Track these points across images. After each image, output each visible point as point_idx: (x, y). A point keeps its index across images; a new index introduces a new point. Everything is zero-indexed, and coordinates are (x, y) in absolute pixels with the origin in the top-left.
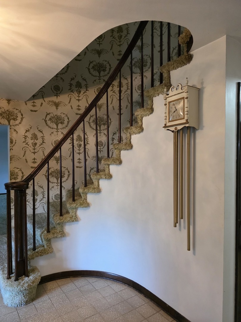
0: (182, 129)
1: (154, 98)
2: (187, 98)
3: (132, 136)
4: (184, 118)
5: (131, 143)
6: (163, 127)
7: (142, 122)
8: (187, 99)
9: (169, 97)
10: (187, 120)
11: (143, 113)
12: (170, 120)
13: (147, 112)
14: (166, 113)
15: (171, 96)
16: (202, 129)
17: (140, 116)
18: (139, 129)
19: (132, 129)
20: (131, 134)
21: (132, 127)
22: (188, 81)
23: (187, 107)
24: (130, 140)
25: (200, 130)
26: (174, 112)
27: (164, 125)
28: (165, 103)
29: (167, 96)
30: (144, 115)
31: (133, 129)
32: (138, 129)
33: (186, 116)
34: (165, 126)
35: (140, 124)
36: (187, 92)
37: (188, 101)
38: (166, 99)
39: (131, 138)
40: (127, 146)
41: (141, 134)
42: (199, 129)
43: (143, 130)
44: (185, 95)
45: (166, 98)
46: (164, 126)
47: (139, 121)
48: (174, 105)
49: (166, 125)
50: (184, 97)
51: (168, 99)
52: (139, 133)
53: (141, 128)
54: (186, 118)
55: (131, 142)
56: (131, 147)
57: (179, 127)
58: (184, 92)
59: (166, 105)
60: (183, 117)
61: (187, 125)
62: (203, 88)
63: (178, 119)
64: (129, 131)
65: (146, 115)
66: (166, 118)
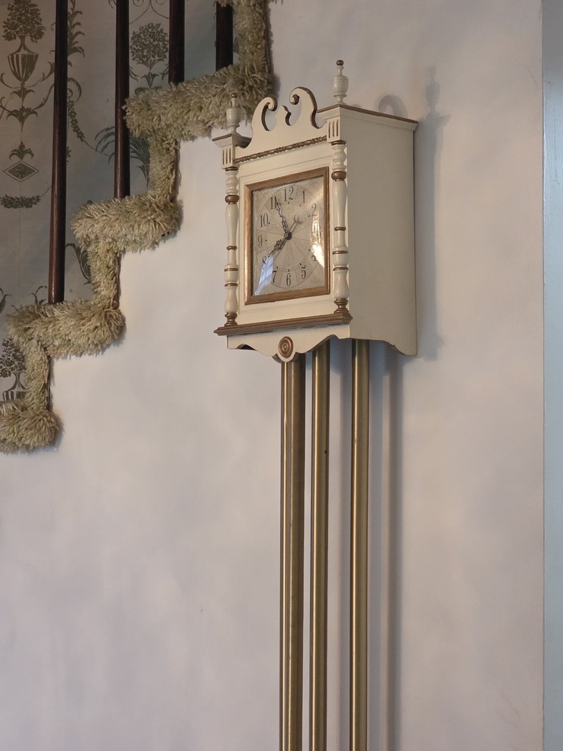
0: (324, 349)
1: (185, 147)
2: (341, 176)
3: (59, 366)
4: (326, 291)
5: (49, 407)
6: (220, 332)
7: (117, 282)
8: (339, 182)
9: (247, 158)
10: (342, 302)
11: (120, 229)
12: (257, 293)
13: (144, 228)
14: (234, 248)
15: (260, 155)
16: (433, 356)
17: (102, 246)
18: (95, 322)
19: (55, 320)
20: (50, 352)
21: (57, 312)
22: (344, 80)
23: (343, 229)
24: (46, 387)
25: (420, 362)
26: (279, 245)
27: (225, 320)
28: (231, 191)
29: (241, 152)
30: (127, 243)
31: (63, 322)
32: (89, 325)
33: (335, 277)
34: (231, 328)
35: (105, 291)
36: (341, 142)
37: (345, 193)
38: (235, 169)
39: (50, 376)
40: (25, 423)
41: (112, 352)
42: (416, 355)
43: (121, 329)
44: (328, 157)
45: (235, 161)
46: (223, 322)
47: (100, 277)
48: (276, 203)
49: (232, 316)
50: (326, 169)
51: (244, 168)
52: (100, 346)
53: (108, 318)
54: (336, 291)
55: (49, 398)
56: (52, 432)
57: (305, 341)
58: (324, 139)
59: (233, 199)
60: (323, 284)
61: (343, 332)
62: (436, 120)
63: (301, 287)
64: (38, 330)
65: (138, 245)
66: (237, 277)
